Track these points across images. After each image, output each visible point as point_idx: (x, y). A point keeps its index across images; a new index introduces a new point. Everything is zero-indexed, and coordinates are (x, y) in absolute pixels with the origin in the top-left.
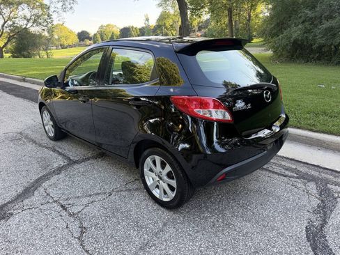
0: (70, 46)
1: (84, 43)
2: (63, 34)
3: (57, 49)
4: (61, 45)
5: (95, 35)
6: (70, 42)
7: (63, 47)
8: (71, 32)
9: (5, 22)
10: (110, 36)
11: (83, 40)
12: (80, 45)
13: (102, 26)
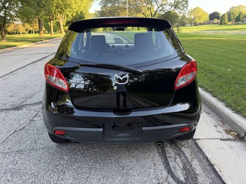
0: (201, 24)
1: (213, 21)
2: (199, 15)
3: (191, 26)
4: (194, 23)
5: (224, 15)
6: (202, 21)
7: (195, 24)
8: (204, 13)
9: (158, 8)
10: (237, 15)
11: (213, 19)
12: (208, 23)
13: (233, 7)
